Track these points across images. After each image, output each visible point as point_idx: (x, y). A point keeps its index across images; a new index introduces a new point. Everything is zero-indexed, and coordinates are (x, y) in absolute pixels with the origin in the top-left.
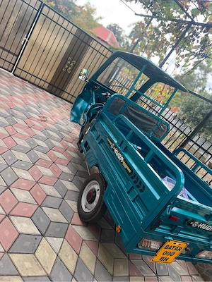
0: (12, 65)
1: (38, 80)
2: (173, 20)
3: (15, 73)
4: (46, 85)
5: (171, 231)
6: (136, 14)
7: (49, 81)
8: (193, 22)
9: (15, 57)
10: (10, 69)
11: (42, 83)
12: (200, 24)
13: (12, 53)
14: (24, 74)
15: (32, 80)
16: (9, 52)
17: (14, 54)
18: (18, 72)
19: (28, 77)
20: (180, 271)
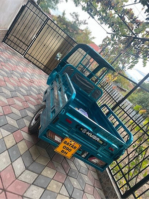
0: (24, 51)
1: (38, 63)
2: (126, 36)
3: (25, 56)
4: (43, 67)
5: (68, 131)
6: (107, 33)
7: (45, 64)
8: (136, 37)
9: (27, 47)
10: (22, 53)
11: (40, 65)
12: (140, 39)
13: (25, 44)
14: (30, 58)
15: (35, 62)
16: (24, 43)
17: (27, 45)
18: (27, 56)
19: (33, 60)
20: (87, 181)
